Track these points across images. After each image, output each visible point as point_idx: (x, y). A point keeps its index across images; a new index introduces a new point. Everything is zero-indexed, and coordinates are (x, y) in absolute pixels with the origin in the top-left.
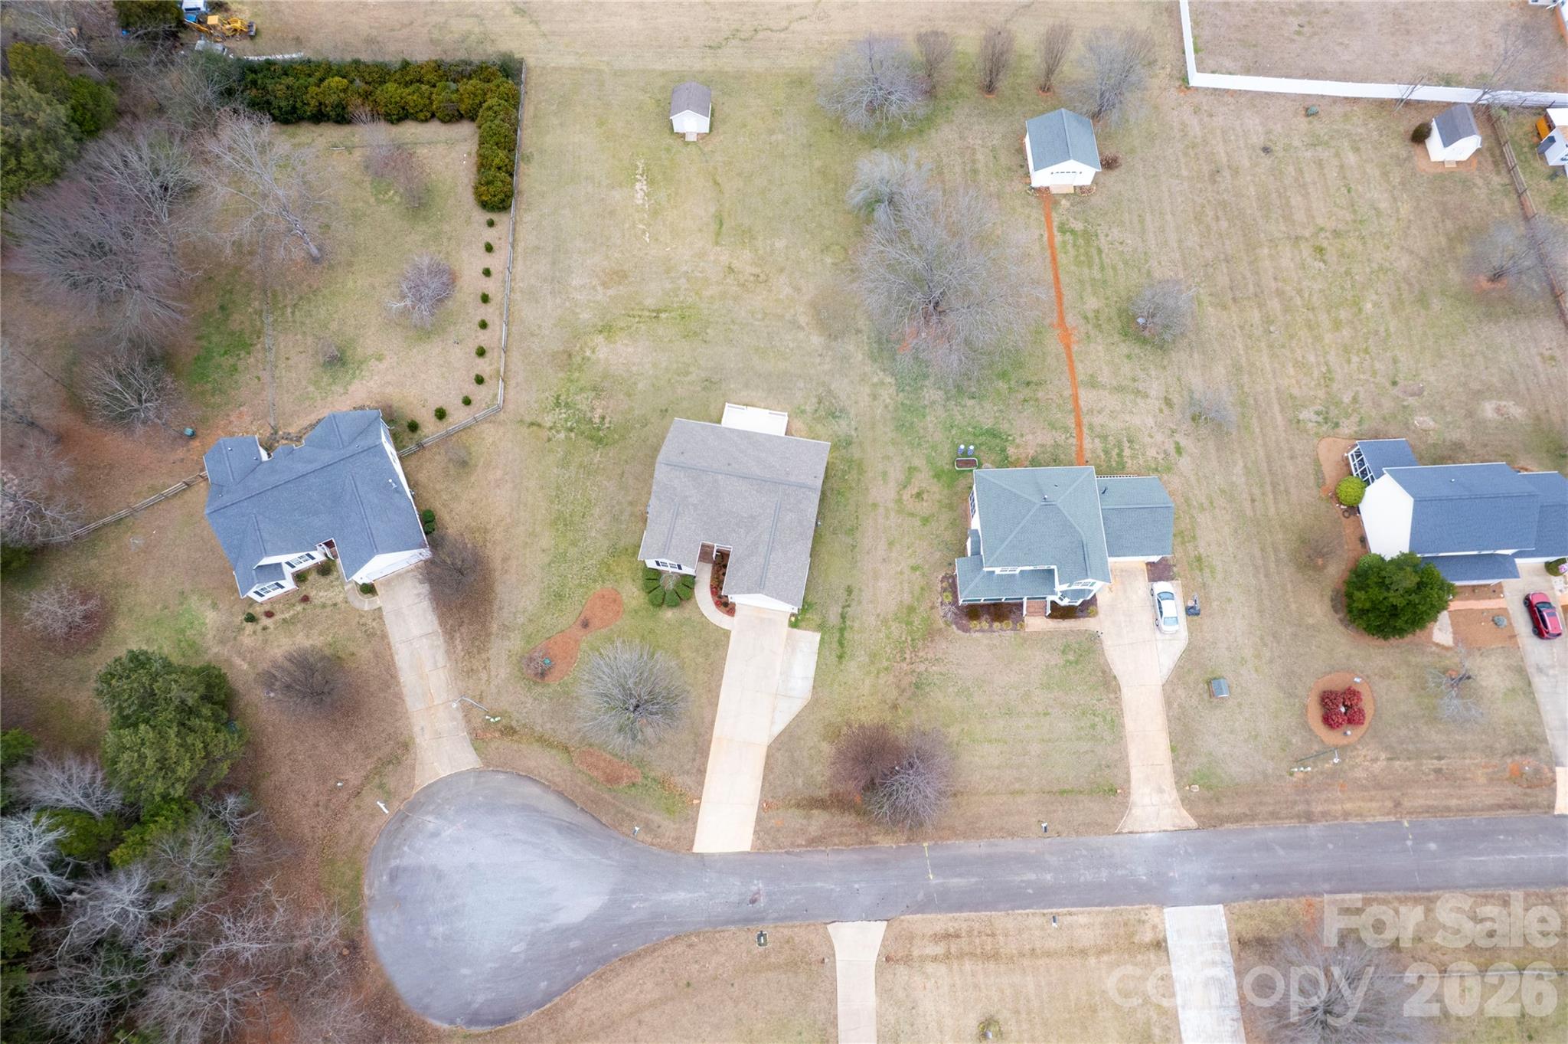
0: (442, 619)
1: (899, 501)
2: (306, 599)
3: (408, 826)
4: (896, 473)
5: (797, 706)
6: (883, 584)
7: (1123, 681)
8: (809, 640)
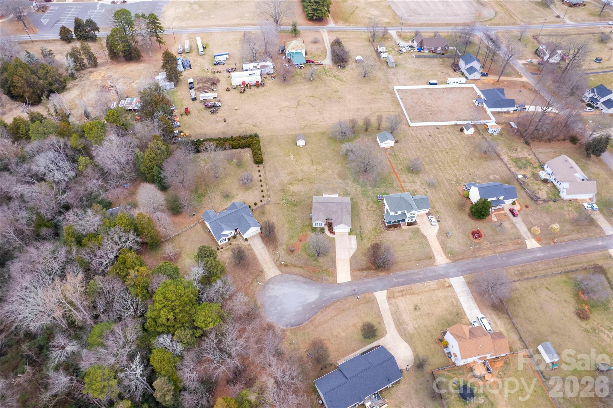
0: (265, 244)
1: (367, 208)
2: (230, 244)
3: (266, 288)
4: (365, 203)
5: (354, 251)
6: (368, 225)
7: (427, 236)
8: (354, 237)
